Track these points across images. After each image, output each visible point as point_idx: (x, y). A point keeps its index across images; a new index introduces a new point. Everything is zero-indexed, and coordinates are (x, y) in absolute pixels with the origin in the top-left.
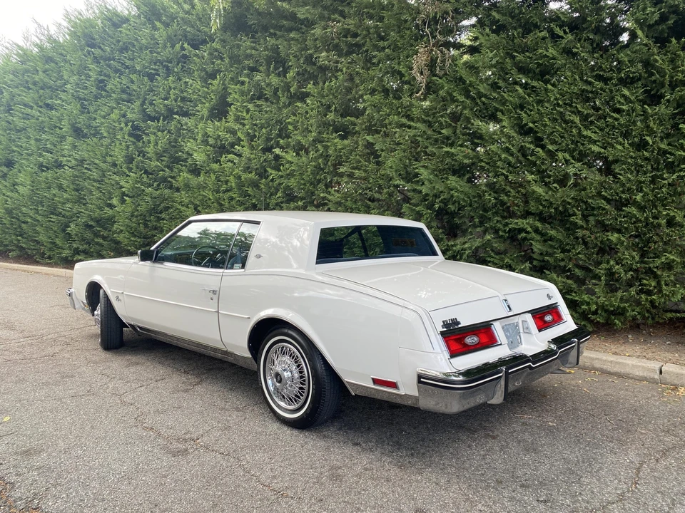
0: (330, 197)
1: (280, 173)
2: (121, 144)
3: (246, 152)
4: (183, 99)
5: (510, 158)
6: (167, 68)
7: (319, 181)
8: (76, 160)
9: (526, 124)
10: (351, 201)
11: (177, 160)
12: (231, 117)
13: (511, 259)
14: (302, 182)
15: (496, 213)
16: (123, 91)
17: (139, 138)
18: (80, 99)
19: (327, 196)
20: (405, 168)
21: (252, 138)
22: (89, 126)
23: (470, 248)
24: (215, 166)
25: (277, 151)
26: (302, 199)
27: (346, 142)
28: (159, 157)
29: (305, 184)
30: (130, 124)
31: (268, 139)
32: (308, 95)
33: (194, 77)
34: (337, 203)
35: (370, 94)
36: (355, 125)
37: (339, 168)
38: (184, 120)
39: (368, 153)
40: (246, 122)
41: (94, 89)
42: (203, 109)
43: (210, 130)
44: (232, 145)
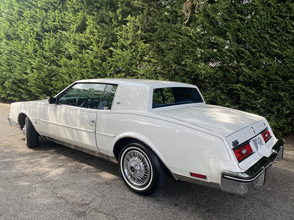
0: (139, 72)
1: (113, 59)
2: (31, 43)
3: (95, 48)
4: (63, 22)
5: (232, 55)
6: (54, 6)
7: (133, 64)
8: (8, 50)
9: (241, 38)
10: (149, 74)
11: (61, 52)
12: (88, 31)
13: (229, 103)
14: (124, 64)
15: (222, 81)
16: (32, 17)
17: (40, 40)
18: (9, 20)
19: (137, 71)
20: (177, 58)
21: (98, 42)
22: (14, 34)
23: (209, 97)
24: (80, 55)
25: (112, 48)
26: (124, 72)
27: (147, 45)
28: (51, 50)
29: (125, 65)
30: (35, 33)
31: (106, 43)
32: (127, 21)
33: (69, 11)
34: (142, 75)
35: (160, 21)
36: (152, 36)
37: (144, 58)
38: (64, 32)
39: (158, 51)
40: (95, 34)
41: (17, 16)
42: (74, 27)
43: (77, 38)
44: (88, 45)
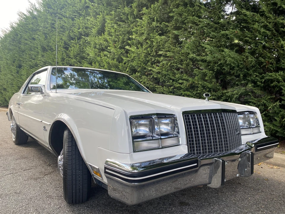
0: (154, 70)
1: (128, 58)
2: (60, 53)
3: (113, 50)
4: (86, 28)
5: (267, 32)
6: (79, 13)
7: (148, 61)
8: (43, 62)
10: (165, 70)
12: (106, 33)
13: (265, 100)
14: (139, 62)
15: (255, 71)
16: (62, 28)
17: (67, 48)
18: (45, 34)
19: (152, 69)
20: (196, 48)
21: (115, 42)
22: (48, 46)
23: (237, 94)
24: (99, 58)
25: (127, 47)
26: (139, 72)
27: (163, 37)
28: (75, 57)
29: (141, 64)
30: (63, 42)
31: (123, 42)
32: (143, 14)
33: (90, 16)
34: (157, 73)
35: (176, 8)
36: (167, 26)
37: (159, 52)
38: (86, 38)
39: (175, 43)
40: (112, 34)
41: (50, 28)
42: (94, 31)
43: (97, 42)
44: (106, 47)
